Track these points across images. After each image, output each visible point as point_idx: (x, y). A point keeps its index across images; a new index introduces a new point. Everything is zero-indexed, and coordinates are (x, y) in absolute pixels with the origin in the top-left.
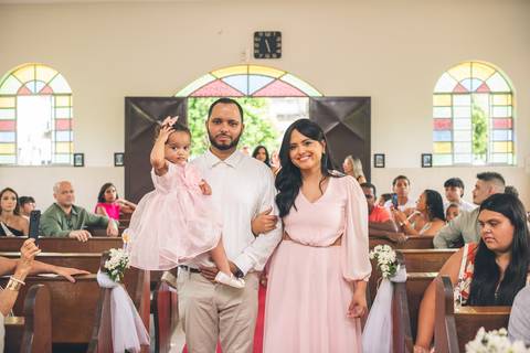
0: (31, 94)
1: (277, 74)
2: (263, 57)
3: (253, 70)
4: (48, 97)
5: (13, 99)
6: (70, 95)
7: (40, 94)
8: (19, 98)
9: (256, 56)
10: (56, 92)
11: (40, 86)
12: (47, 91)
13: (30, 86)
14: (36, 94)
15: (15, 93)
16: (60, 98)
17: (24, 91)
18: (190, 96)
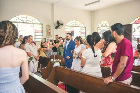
5: (100, 28)
11: (105, 25)
12: (106, 26)
16: (108, 27)
17: (102, 26)
18: (133, 24)
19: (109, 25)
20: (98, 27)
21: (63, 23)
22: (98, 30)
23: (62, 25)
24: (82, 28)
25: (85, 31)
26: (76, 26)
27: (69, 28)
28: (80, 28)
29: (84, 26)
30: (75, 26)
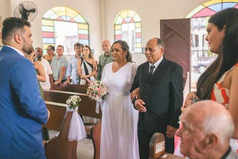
4: (133, 23)
5: (120, 26)
6: (140, 22)
7: (129, 23)
8: (122, 25)
10: (135, 21)
11: (130, 19)
12: (132, 21)
13: (126, 20)
14: (128, 23)
15: (121, 23)
16: (137, 24)
17: (124, 22)
18: (192, 17)
19: (140, 20)
20: (115, 25)
21: (36, 9)
22: (115, 30)
23: (33, 11)
24: (81, 26)
25: (86, 32)
26: (68, 19)
27: (51, 23)
28: (76, 24)
29: (85, 22)
30: (65, 19)
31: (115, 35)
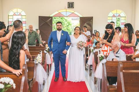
0: (16, 15)
1: (73, 12)
2: (70, 8)
3: (67, 11)
4: (20, 16)
6: (25, 16)
7: (18, 15)
8: (13, 16)
9: (68, 8)
10: (22, 15)
13: (16, 13)
15: (12, 15)
18: (53, 16)
19: (25, 15)
20: (9, 16)
22: (8, 18)
31: (8, 21)
